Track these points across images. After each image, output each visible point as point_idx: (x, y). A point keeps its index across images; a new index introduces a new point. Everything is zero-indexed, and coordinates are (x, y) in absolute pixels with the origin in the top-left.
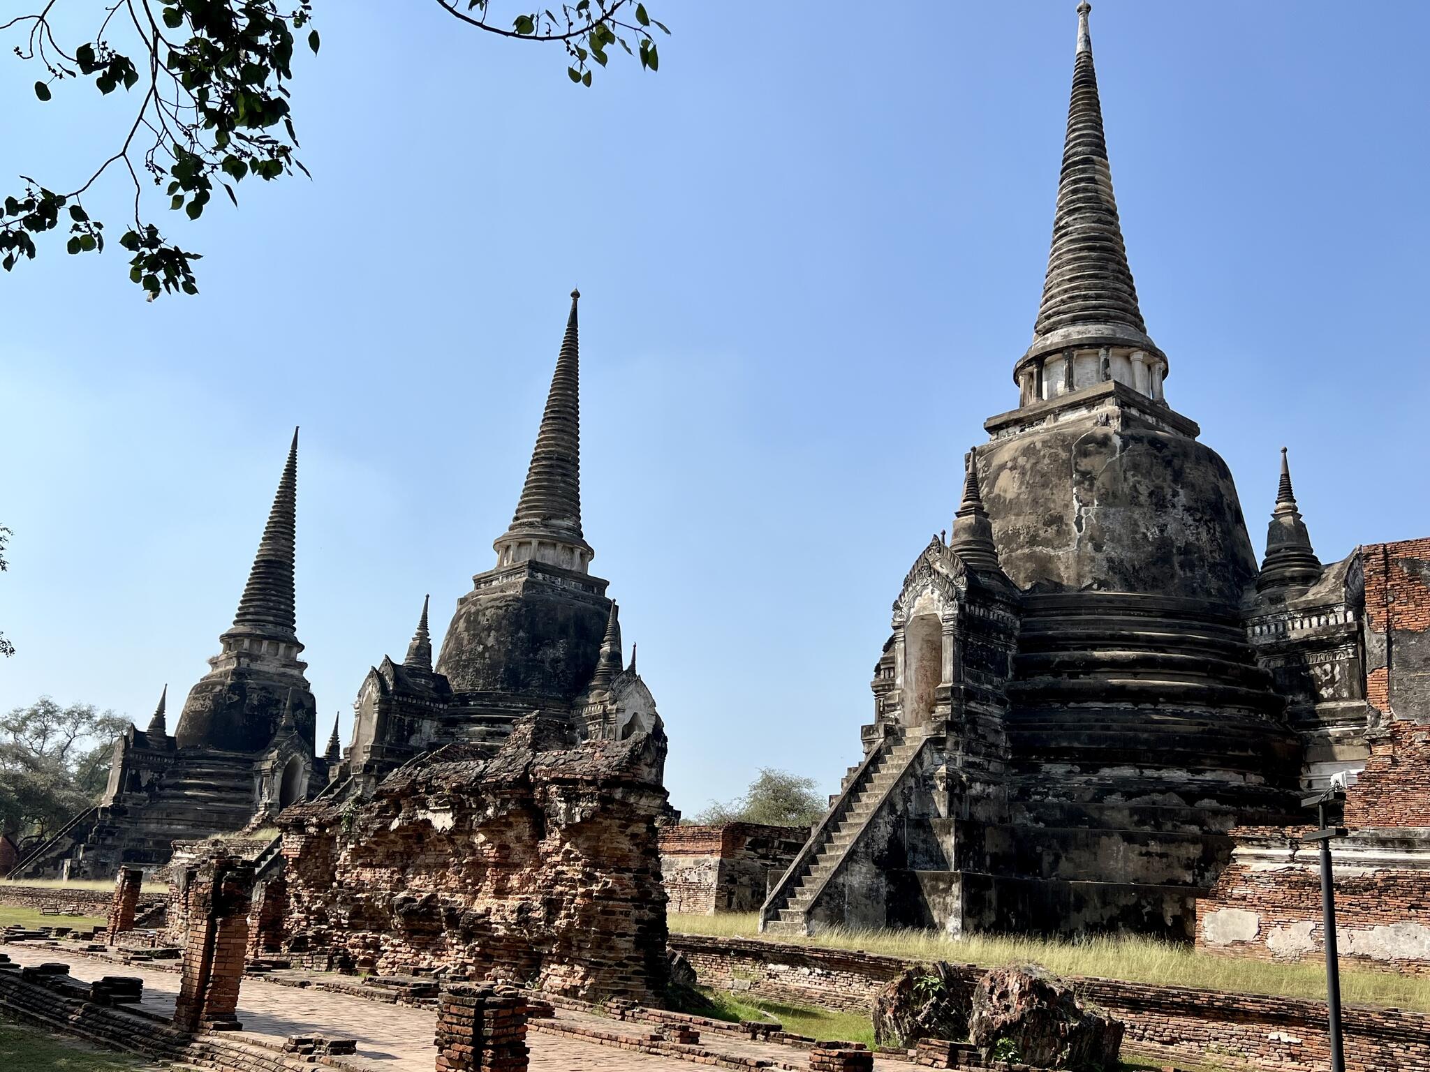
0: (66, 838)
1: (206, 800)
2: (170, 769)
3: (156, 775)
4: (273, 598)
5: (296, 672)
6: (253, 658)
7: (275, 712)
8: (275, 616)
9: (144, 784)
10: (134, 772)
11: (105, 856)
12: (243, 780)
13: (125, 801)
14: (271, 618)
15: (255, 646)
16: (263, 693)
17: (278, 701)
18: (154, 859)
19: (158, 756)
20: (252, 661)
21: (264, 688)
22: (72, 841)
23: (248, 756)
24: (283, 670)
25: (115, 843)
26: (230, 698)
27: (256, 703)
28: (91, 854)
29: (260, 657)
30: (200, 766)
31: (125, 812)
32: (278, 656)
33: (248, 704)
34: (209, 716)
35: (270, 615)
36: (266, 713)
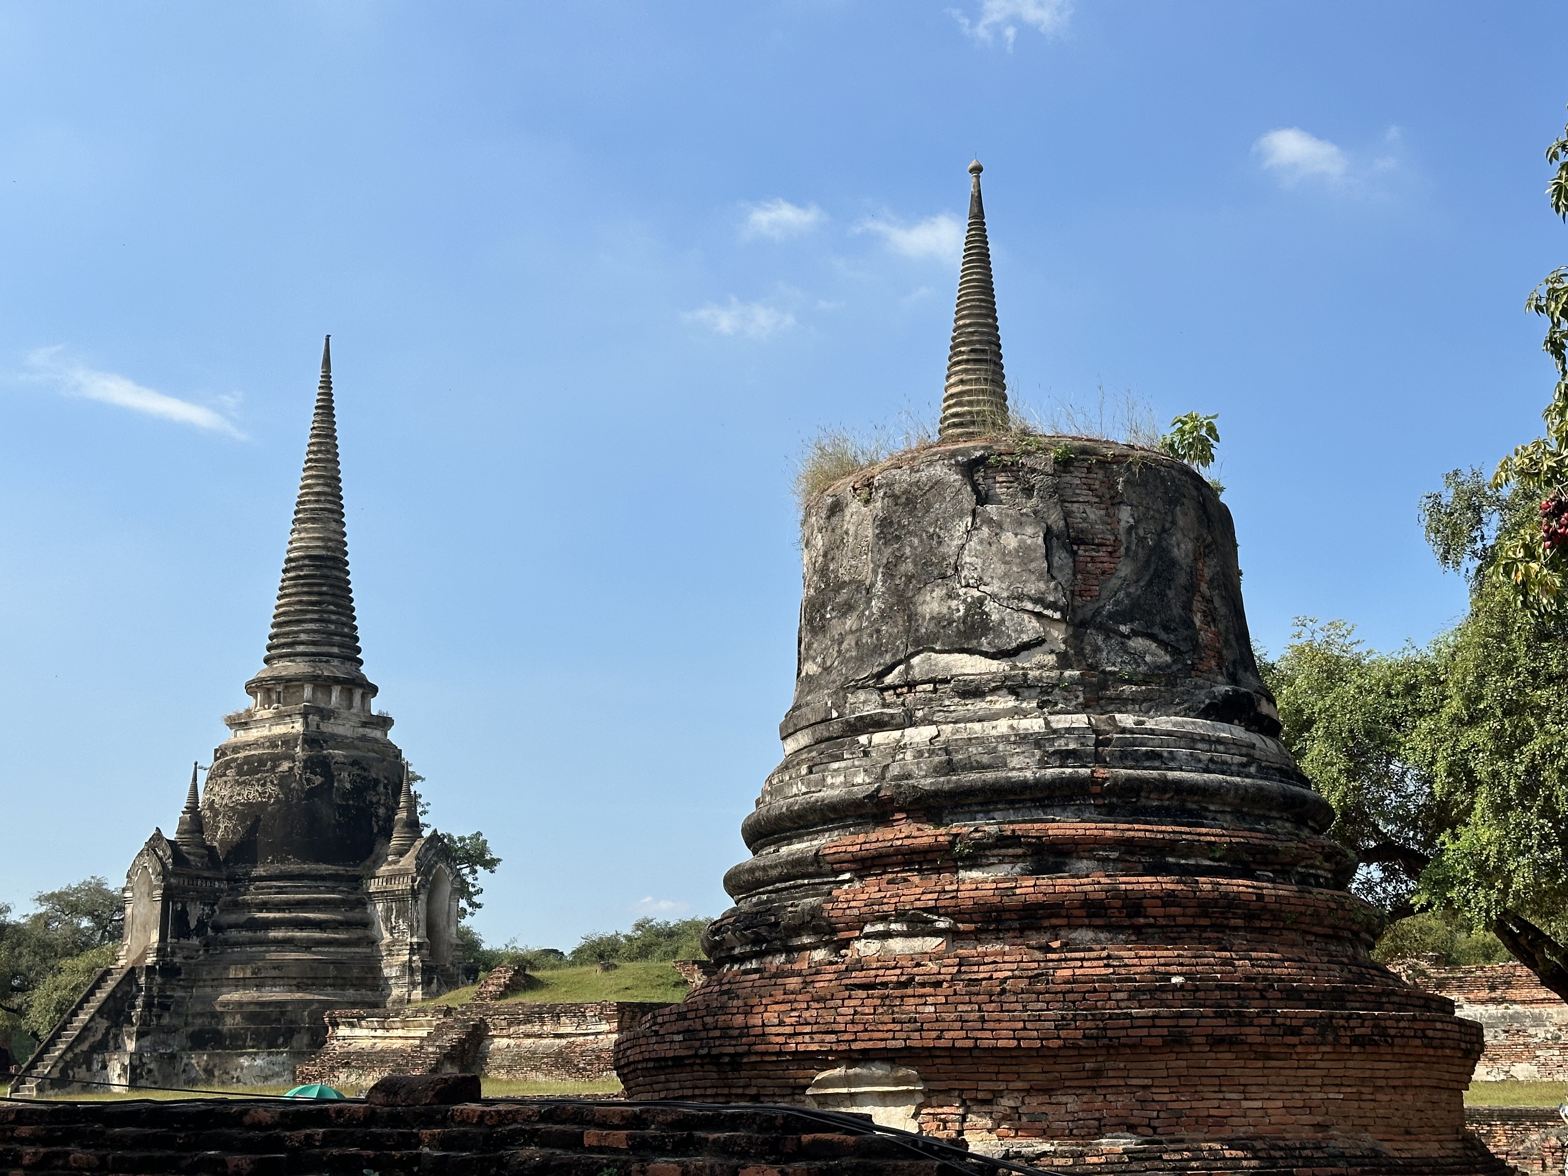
1: (307, 945)
2: (225, 898)
3: (207, 910)
4: (333, 617)
5: (377, 734)
6: (326, 714)
7: (375, 800)
8: (341, 646)
9: (193, 924)
10: (178, 906)
12: (352, 909)
13: (173, 953)
14: (335, 650)
15: (321, 696)
16: (355, 770)
17: (377, 782)
18: (249, 1043)
19: (207, 879)
20: (323, 718)
21: (355, 763)
23: (352, 871)
24: (361, 731)
25: (175, 1022)
26: (308, 780)
27: (348, 786)
28: (147, 1041)
29: (333, 712)
30: (281, 890)
31: (178, 971)
32: (354, 711)
33: (338, 789)
34: (278, 811)
35: (333, 645)
36: (364, 801)
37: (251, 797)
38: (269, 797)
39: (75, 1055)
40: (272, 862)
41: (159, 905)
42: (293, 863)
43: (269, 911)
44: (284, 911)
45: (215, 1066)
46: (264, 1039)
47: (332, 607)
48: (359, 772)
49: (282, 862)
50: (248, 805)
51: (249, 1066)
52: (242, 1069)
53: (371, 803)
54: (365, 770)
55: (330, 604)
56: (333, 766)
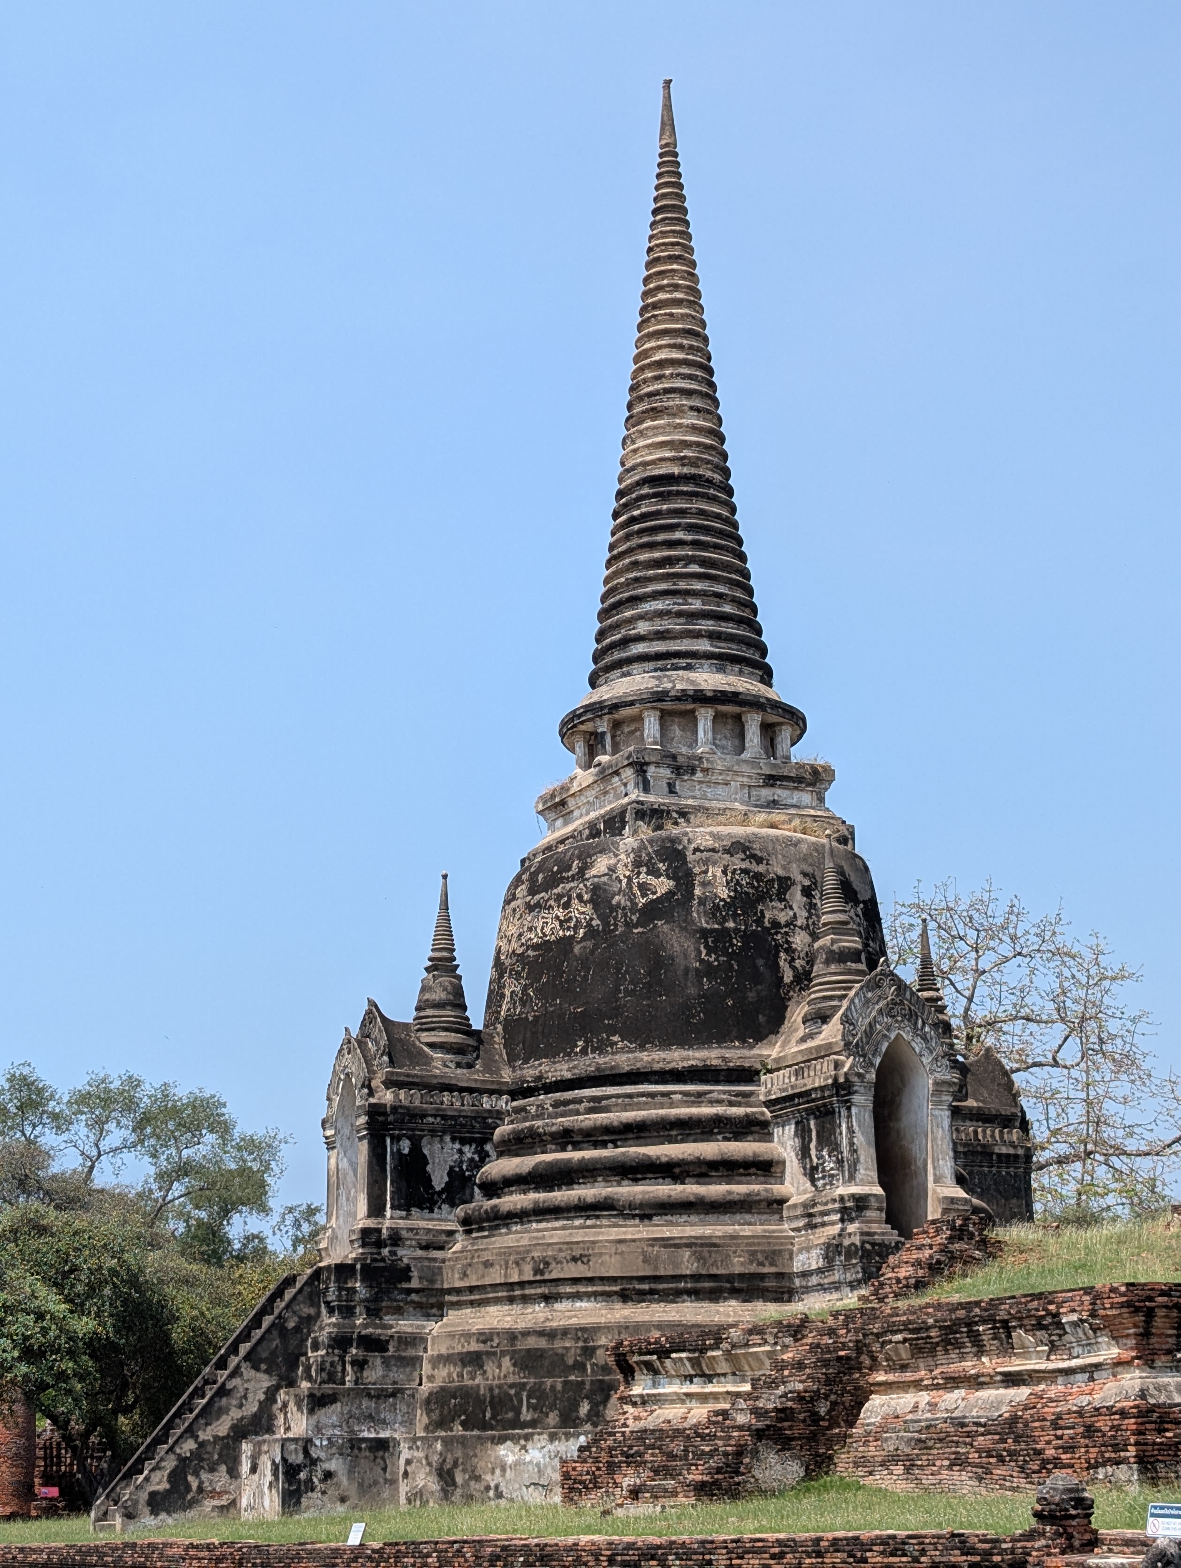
0: (247, 1372)
1: (644, 1211)
2: (506, 1128)
3: (469, 1152)
4: (698, 586)
5: (808, 797)
6: (683, 765)
7: (783, 918)
8: (713, 636)
9: (439, 1180)
10: (405, 1146)
11: (372, 1419)
13: (392, 1240)
14: (704, 646)
15: (676, 731)
16: (738, 862)
17: (785, 883)
18: (526, 1415)
19: (463, 1091)
21: (740, 847)
22: (265, 1382)
26: (644, 888)
27: (723, 893)
28: (331, 1415)
30: (597, 1104)
31: (405, 1274)
32: (746, 755)
33: (702, 902)
34: (592, 952)
35: (697, 635)
36: (760, 921)
37: (547, 931)
38: (576, 928)
39: (202, 1445)
40: (584, 1052)
41: (364, 1147)
42: (622, 1050)
43: (577, 1146)
44: (604, 1145)
45: (455, 1464)
46: (552, 1407)
47: (695, 568)
48: (745, 865)
49: (600, 1049)
50: (544, 946)
51: (517, 1464)
52: (503, 1470)
53: (776, 924)
54: (759, 860)
55: (690, 560)
56: (690, 857)
